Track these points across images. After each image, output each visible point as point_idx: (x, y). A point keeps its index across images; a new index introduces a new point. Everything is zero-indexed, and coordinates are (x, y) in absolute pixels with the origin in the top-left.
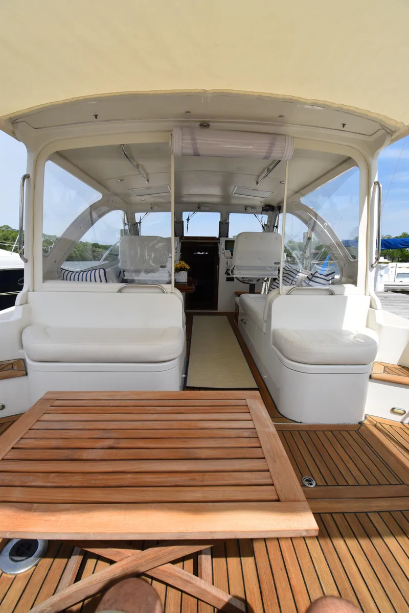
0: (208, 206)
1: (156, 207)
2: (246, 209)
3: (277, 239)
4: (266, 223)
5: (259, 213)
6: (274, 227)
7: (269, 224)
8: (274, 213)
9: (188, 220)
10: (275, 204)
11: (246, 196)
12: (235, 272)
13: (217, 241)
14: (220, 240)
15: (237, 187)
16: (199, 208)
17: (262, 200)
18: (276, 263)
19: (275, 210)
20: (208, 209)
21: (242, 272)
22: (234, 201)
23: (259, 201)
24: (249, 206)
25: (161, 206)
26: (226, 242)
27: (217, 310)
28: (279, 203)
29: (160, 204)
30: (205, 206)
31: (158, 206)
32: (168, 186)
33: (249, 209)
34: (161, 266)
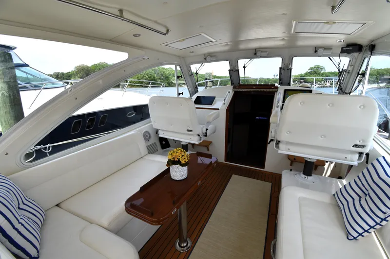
0: (266, 52)
1: (208, 58)
2: (316, 51)
3: (364, 106)
4: (345, 68)
5: (335, 55)
6: (358, 74)
7: (350, 69)
8: (361, 54)
9: (244, 67)
10: (364, 41)
12: (281, 145)
13: (275, 90)
14: (277, 88)
15: (294, 23)
16: (255, 54)
17: (342, 37)
19: (364, 49)
20: (266, 54)
21: (292, 148)
22: (300, 43)
23: (337, 40)
24: (320, 47)
25: (214, 56)
26: (286, 91)
27: (264, 169)
28: (373, 41)
29: (213, 55)
30: (262, 52)
31: (211, 56)
32: (202, 34)
33: (320, 51)
34: (188, 130)
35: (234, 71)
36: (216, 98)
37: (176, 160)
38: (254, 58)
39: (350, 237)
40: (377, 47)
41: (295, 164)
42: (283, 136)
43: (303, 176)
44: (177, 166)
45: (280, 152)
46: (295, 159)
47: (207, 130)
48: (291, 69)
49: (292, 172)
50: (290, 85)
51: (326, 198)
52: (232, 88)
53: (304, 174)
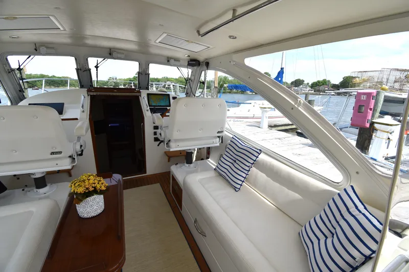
0: (123, 53)
1: (43, 50)
2: (168, 61)
3: (220, 105)
4: (189, 77)
5: (184, 66)
6: (200, 82)
7: (192, 78)
8: (199, 67)
9: (97, 67)
10: (201, 58)
11: (168, 46)
12: (172, 144)
13: (138, 94)
14: (140, 92)
15: (165, 35)
16: (110, 54)
17: (189, 53)
18: (219, 132)
19: (201, 64)
20: (123, 56)
21: (181, 144)
23: (183, 55)
24: (172, 58)
25: (53, 48)
26: (149, 95)
27: (146, 173)
28: (207, 59)
29: (51, 46)
30: (118, 53)
31: (47, 48)
32: (50, 17)
33: (172, 61)
34: (53, 153)
35: (83, 71)
36: (65, 105)
37: (91, 189)
38: (108, 58)
39: (237, 190)
40: (210, 64)
41: (172, 159)
42: (176, 135)
43: (187, 165)
44: (93, 197)
45: (171, 150)
46: (181, 153)
47: (81, 146)
48: (149, 74)
49: (178, 165)
50: (148, 90)
51: (212, 174)
52: (86, 92)
53: (187, 163)
